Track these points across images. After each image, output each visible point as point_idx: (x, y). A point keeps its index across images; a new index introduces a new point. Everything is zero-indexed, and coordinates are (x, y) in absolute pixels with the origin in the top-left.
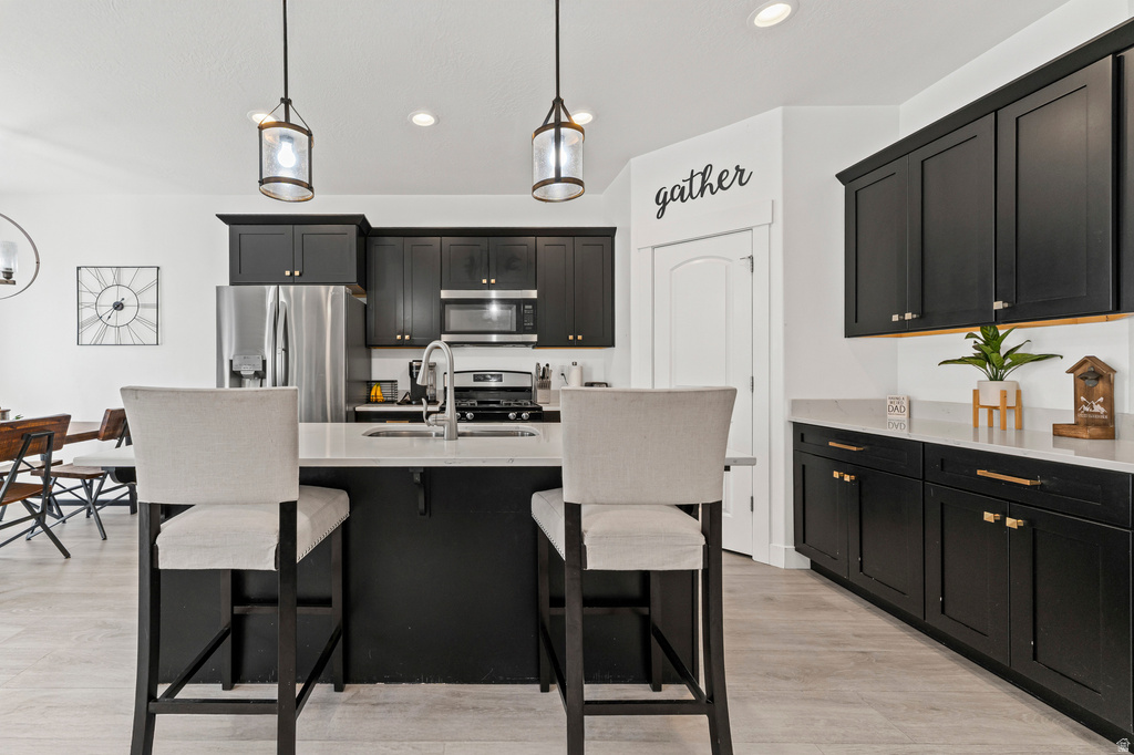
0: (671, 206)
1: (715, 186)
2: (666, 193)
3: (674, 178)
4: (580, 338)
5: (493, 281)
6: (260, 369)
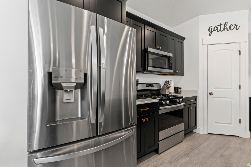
0: (213, 32)
1: (228, 29)
2: (212, 28)
4: (179, 72)
5: (160, 48)
6: (82, 81)
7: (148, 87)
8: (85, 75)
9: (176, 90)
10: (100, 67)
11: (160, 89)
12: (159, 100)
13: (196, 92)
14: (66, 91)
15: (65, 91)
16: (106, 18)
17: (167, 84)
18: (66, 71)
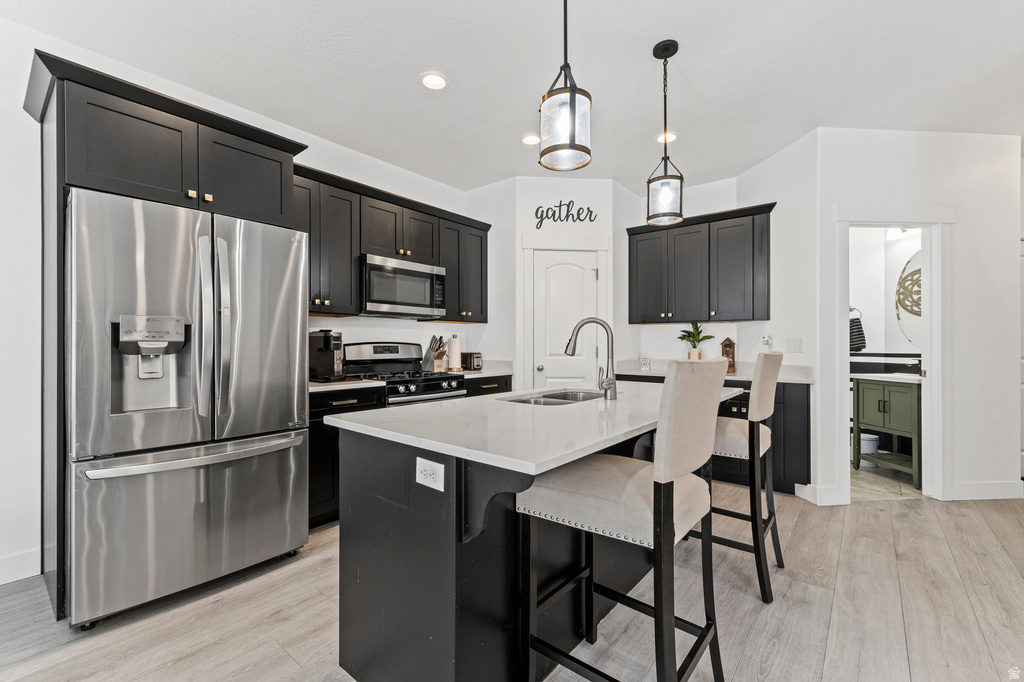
0: (546, 221)
3: (548, 203)
4: (470, 314)
5: (409, 253)
6: (181, 339)
7: (381, 352)
8: (188, 328)
9: (467, 360)
10: (219, 314)
11: (421, 359)
12: (388, 383)
13: (510, 364)
14: (145, 358)
15: (143, 357)
16: (239, 220)
17: (438, 345)
18: (148, 320)
